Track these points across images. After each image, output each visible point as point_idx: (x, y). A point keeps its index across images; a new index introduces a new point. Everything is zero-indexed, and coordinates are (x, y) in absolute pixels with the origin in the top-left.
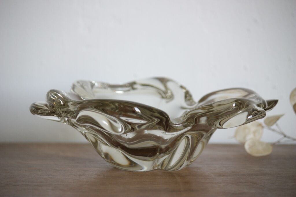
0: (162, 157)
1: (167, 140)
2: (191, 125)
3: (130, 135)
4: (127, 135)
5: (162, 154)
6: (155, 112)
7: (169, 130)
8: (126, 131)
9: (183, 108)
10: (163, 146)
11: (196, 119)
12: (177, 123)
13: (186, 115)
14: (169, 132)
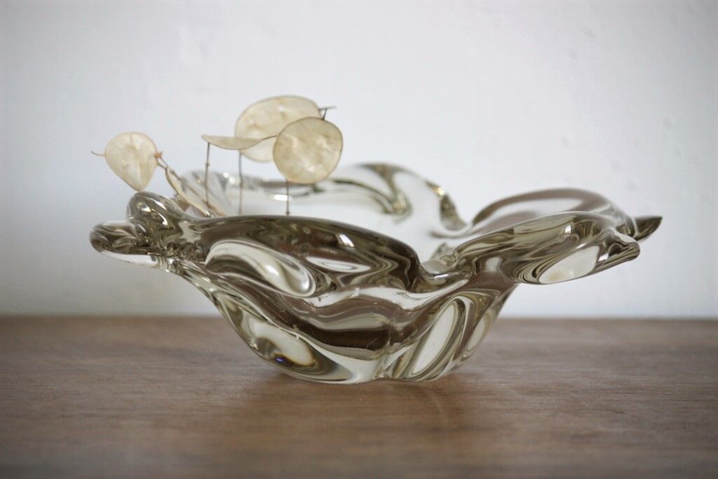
0: (397, 350)
1: (407, 311)
2: (467, 276)
3: (329, 299)
4: (320, 300)
5: (396, 345)
6: (382, 245)
7: (415, 288)
8: (318, 290)
9: (436, 235)
10: (400, 326)
11: (477, 264)
12: (437, 272)
13: (456, 254)
14: (414, 291)
